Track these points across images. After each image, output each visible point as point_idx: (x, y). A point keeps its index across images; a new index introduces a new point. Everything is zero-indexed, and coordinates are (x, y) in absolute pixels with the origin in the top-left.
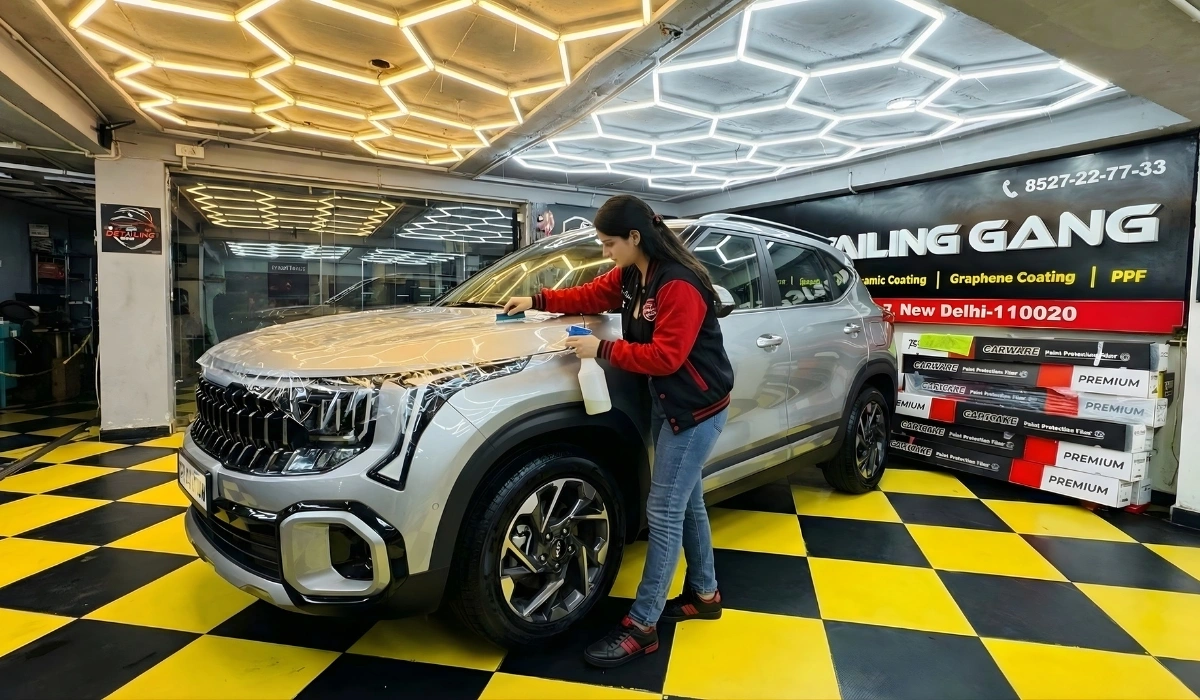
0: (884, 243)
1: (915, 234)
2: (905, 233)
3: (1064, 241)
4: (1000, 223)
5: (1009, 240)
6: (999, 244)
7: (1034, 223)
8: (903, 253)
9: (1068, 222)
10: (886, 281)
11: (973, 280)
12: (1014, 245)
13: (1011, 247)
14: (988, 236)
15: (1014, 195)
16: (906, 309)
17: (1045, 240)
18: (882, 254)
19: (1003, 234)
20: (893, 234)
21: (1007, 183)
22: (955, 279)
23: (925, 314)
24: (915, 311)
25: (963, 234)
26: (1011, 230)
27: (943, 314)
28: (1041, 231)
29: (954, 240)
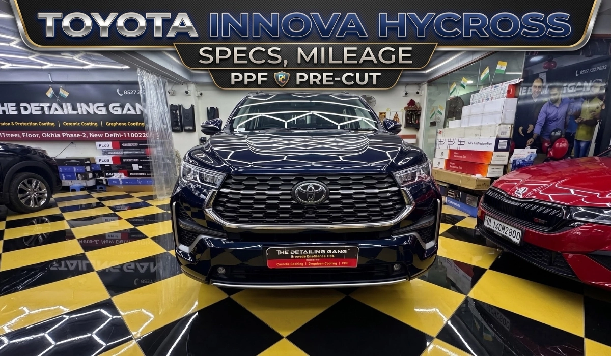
0: (74, 108)
1: (89, 106)
2: (83, 104)
4: (118, 105)
5: (123, 110)
6: (119, 113)
7: (128, 105)
8: (85, 113)
9: (138, 106)
10: (80, 124)
11: (114, 124)
12: (125, 112)
13: (124, 113)
14: (115, 109)
15: (121, 95)
16: (92, 135)
17: (132, 112)
18: (75, 112)
19: (119, 109)
20: (78, 105)
21: (118, 91)
22: (108, 124)
23: (100, 137)
24: (96, 136)
25: (107, 106)
26: (122, 107)
27: (106, 137)
28: (131, 108)
29: (104, 109)
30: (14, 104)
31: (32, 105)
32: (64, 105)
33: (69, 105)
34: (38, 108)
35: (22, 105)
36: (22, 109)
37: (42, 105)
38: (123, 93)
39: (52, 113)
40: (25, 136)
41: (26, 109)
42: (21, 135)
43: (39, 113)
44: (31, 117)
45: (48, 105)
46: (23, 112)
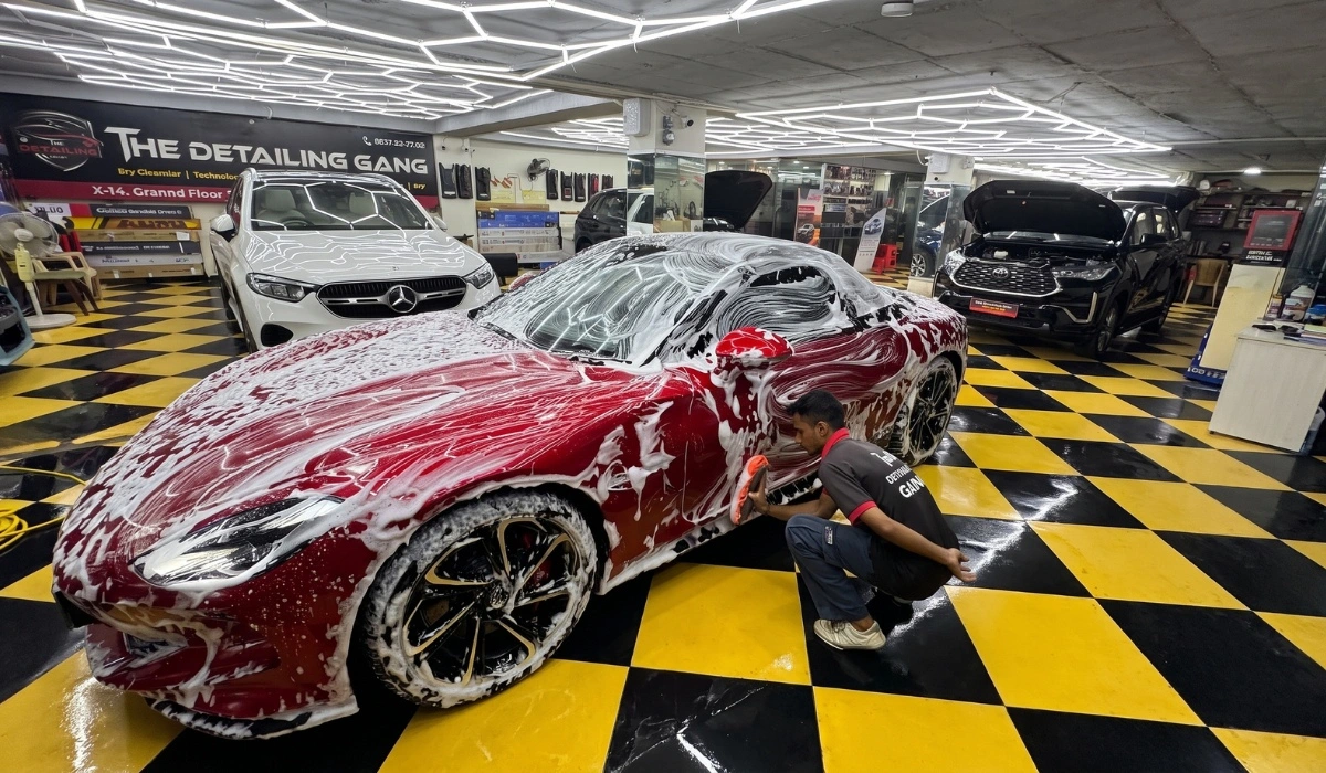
0: (295, 156)
1: (321, 157)
2: (310, 153)
3: (397, 170)
6: (369, 168)
7: (382, 159)
14: (363, 163)
15: (370, 144)
17: (389, 168)
18: (297, 164)
19: (370, 163)
20: (303, 153)
21: (364, 138)
26: (374, 161)
28: (386, 163)
29: (345, 162)
30: (175, 143)
31: (216, 147)
32: (277, 151)
33: (285, 151)
34: (229, 153)
35: (192, 144)
36: (193, 152)
37: (236, 147)
38: (373, 142)
39: (254, 161)
40: (195, 196)
41: (201, 151)
42: (187, 193)
43: (231, 160)
44: (211, 165)
45: (249, 148)
46: (194, 156)
